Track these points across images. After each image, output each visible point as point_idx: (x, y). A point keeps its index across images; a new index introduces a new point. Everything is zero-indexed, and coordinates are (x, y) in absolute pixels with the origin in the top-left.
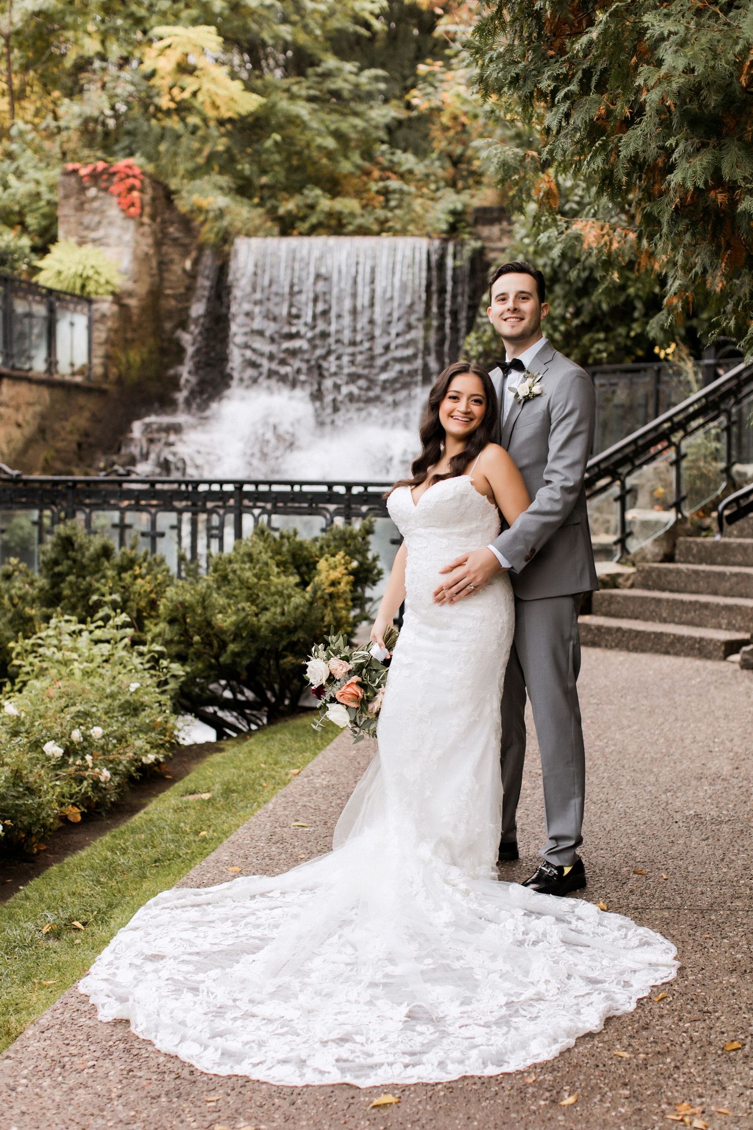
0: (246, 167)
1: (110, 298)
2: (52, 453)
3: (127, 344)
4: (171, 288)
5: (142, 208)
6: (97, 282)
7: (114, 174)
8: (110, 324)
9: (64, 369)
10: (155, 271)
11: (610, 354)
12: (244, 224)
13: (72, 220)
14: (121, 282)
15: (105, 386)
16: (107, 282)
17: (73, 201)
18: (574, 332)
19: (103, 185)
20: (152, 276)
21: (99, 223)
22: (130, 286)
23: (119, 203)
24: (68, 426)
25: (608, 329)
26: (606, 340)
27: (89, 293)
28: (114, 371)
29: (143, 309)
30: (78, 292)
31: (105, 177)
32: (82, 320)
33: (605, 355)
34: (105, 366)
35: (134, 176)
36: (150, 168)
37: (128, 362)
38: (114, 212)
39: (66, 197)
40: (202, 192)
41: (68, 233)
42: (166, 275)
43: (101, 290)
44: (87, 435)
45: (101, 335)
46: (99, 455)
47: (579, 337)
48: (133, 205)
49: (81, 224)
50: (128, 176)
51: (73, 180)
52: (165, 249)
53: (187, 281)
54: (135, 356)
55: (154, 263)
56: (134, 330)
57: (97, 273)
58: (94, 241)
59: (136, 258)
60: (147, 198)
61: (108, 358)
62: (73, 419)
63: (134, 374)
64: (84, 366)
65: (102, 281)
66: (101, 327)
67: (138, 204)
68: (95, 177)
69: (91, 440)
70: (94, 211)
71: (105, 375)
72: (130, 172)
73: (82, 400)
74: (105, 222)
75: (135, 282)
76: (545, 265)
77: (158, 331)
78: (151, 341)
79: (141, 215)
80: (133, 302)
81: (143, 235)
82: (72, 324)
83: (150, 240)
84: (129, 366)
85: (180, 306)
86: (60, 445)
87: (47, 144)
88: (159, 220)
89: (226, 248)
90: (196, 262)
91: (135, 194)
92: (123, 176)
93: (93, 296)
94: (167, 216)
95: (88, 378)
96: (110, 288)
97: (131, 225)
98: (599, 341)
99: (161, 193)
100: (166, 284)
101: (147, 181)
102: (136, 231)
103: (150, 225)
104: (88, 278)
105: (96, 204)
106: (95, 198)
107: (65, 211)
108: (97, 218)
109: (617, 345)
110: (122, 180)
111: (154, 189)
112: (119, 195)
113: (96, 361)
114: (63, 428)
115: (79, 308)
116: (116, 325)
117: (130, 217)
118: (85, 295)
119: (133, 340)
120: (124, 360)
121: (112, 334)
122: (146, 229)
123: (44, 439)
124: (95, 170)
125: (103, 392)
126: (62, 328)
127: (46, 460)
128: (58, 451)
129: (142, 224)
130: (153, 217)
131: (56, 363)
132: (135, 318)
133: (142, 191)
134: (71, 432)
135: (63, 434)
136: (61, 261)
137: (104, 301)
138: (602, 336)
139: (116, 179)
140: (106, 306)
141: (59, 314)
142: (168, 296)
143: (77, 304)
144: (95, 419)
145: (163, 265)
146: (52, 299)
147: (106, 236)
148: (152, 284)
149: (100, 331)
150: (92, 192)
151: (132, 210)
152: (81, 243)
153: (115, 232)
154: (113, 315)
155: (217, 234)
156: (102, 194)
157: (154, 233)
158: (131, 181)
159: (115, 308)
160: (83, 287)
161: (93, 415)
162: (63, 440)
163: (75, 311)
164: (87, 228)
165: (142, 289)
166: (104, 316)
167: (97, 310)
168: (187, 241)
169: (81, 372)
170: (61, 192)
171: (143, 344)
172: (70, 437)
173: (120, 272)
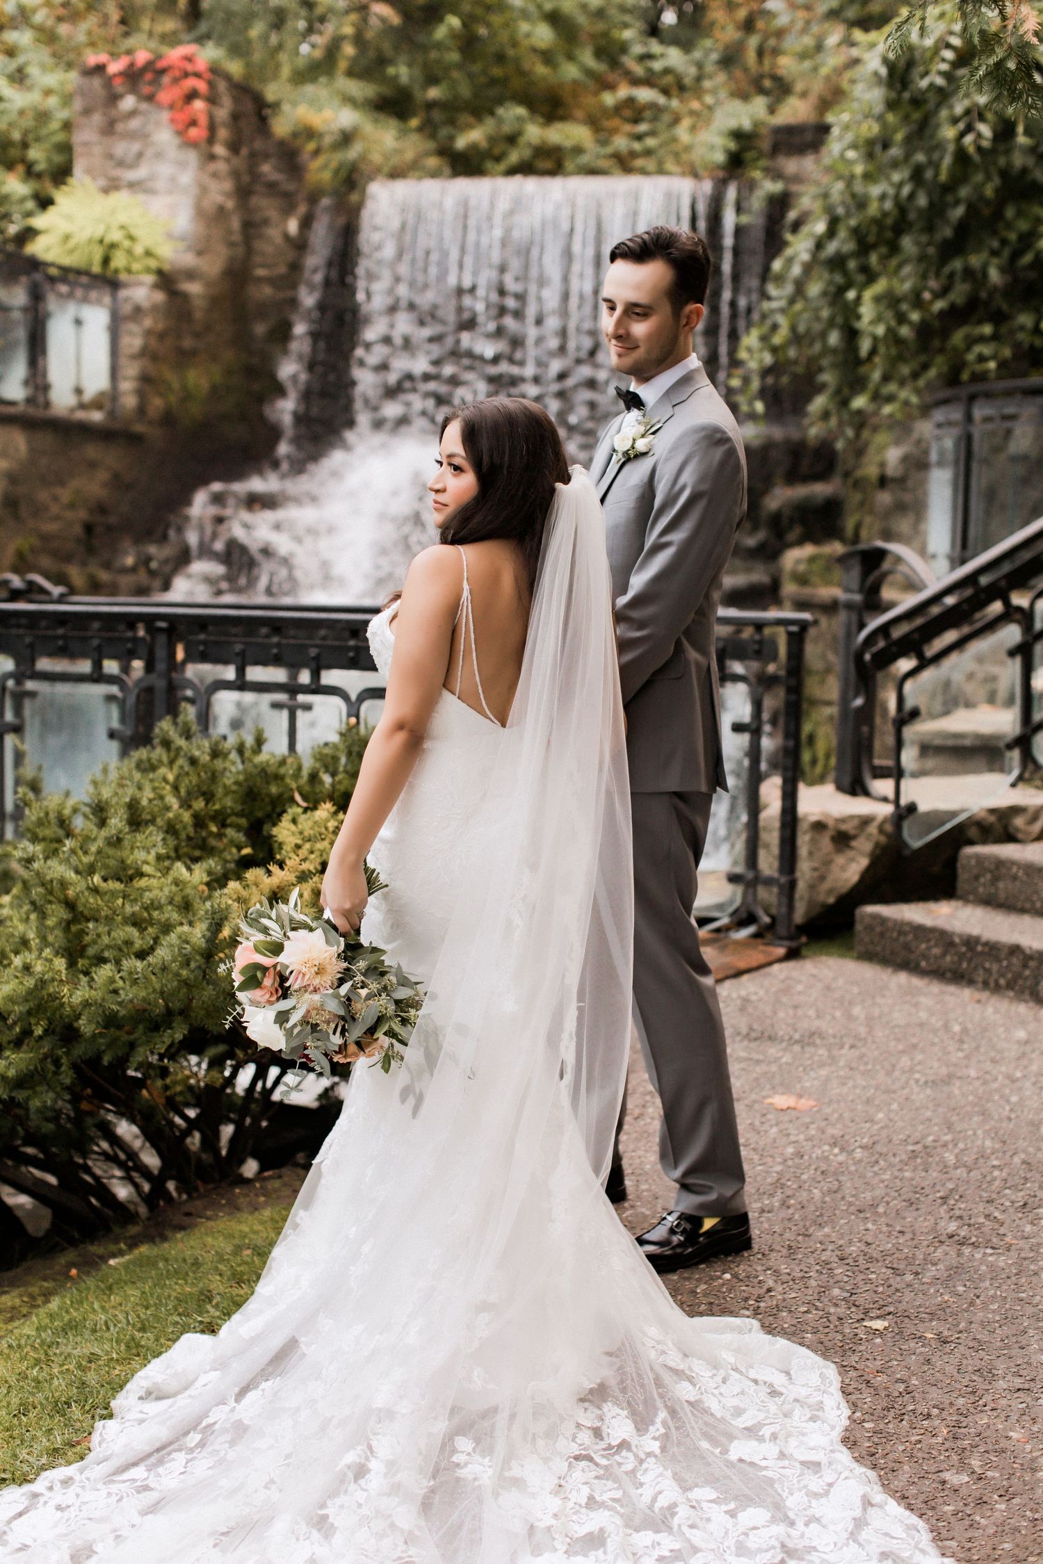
0: (402, 72)
1: (150, 279)
2: (34, 541)
3: (184, 358)
4: (262, 266)
5: (212, 128)
6: (129, 252)
7: (163, 71)
8: (148, 322)
9: (62, 399)
10: (237, 237)
11: (1002, 365)
12: (387, 157)
13: (97, 150)
14: (171, 253)
15: (139, 428)
16: (148, 253)
17: (97, 118)
18: (937, 324)
19: (146, 89)
20: (232, 245)
21: (140, 155)
22: (188, 260)
23: (172, 121)
24: (65, 495)
25: (998, 318)
26: (995, 337)
27: (116, 271)
28: (157, 404)
29: (215, 302)
30: (96, 268)
31: (149, 76)
32: (97, 318)
33: (992, 365)
34: (141, 393)
35: (198, 75)
36: (235, 68)
37: (184, 388)
38: (164, 136)
39: (87, 112)
40: (315, 103)
41: (89, 171)
42: (259, 245)
43: (136, 266)
44: (102, 509)
45: (133, 341)
46: (127, 544)
47: (945, 334)
48: (193, 123)
49: (110, 156)
50: (186, 75)
51: (96, 82)
52: (255, 201)
53: (290, 255)
54: (199, 379)
55: (236, 223)
56: (197, 335)
57: (131, 238)
58: (133, 186)
59: (200, 212)
60: (222, 113)
61: (145, 380)
62: (75, 483)
63: (196, 410)
64: (102, 394)
65: (139, 250)
66: (134, 327)
67: (203, 121)
68: (133, 76)
69: (113, 520)
70: (132, 136)
71: (141, 410)
72: (189, 67)
73: (92, 451)
74: (150, 152)
75: (200, 253)
76: (883, 197)
77: (242, 339)
78: (228, 355)
79: (211, 140)
80: (194, 288)
81: (215, 175)
82: (78, 322)
83: (228, 185)
84: (187, 396)
85: (281, 295)
86: (51, 527)
87: (63, 29)
88: (244, 151)
89: (354, 197)
90: (306, 223)
91: (199, 105)
92: (177, 73)
93: (123, 277)
94: (258, 144)
95: (112, 414)
96: (153, 264)
97: (192, 157)
98: (982, 339)
99: (249, 106)
100: (257, 259)
101: (222, 86)
102: (202, 167)
103: (227, 160)
104: (113, 246)
105: (134, 124)
106: (133, 113)
107: (86, 136)
108: (136, 147)
109: (1017, 346)
110: (176, 81)
111: (236, 100)
112: (171, 107)
113: (126, 386)
114: (56, 499)
115: (93, 294)
116: (160, 326)
117: (192, 144)
118: (109, 273)
119: (193, 353)
120: (176, 385)
121: (153, 342)
122: (221, 166)
123: (16, 517)
124: (132, 65)
125: (134, 439)
126: (59, 331)
127: (20, 555)
128: (45, 538)
129: (212, 157)
130: (234, 147)
131: (46, 388)
132: (198, 315)
133: (212, 100)
134: (72, 506)
135: (55, 509)
136: (69, 218)
137: (139, 284)
138: (987, 329)
139: (166, 79)
140: (142, 293)
141: (52, 303)
142: (260, 280)
143: (87, 287)
144: (118, 483)
145: (251, 228)
146: (38, 277)
147: (152, 177)
148: (232, 260)
149: (130, 333)
150: (128, 102)
151: (193, 132)
152: (111, 187)
153: (165, 170)
154: (155, 308)
155: (337, 172)
156: (144, 106)
157: (235, 174)
158: (191, 83)
159: (159, 297)
160: (106, 261)
161: (116, 476)
162: (57, 518)
163: (85, 300)
164: (121, 164)
165: (213, 266)
166: (138, 311)
167: (127, 299)
168: (290, 187)
169: (97, 404)
170: (78, 104)
171: (214, 358)
172: (69, 514)
173: (170, 236)
